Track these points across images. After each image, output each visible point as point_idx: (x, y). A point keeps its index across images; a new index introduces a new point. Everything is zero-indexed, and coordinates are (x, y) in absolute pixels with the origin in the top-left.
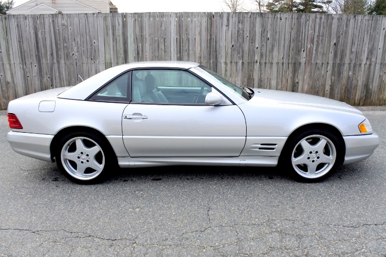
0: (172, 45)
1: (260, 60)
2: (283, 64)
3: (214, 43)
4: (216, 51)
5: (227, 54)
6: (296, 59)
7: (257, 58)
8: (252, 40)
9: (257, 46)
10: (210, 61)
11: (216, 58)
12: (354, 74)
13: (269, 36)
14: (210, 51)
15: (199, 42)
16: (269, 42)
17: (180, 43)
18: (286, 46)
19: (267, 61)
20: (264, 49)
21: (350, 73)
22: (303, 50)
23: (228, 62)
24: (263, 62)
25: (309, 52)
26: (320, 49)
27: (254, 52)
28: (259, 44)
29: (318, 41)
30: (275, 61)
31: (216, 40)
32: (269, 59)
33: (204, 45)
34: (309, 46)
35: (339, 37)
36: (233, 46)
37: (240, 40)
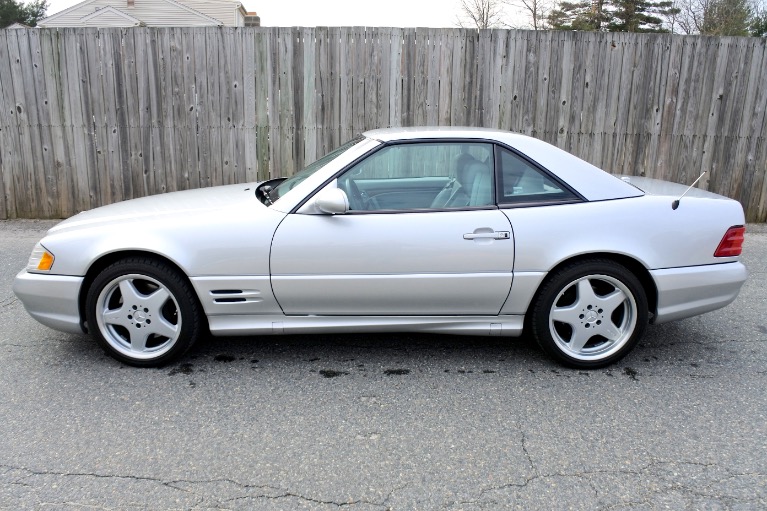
0: (393, 92)
1: (570, 129)
2: (614, 135)
3: (478, 92)
4: (481, 108)
5: (502, 114)
6: (641, 127)
7: (563, 122)
8: (555, 86)
9: (563, 98)
11: (481, 121)
12: (757, 158)
13: (588, 79)
14: (470, 107)
15: (447, 88)
16: (587, 90)
17: (409, 90)
18: (622, 99)
19: (583, 130)
20: (578, 104)
21: (750, 157)
22: (655, 108)
24: (575, 130)
25: (669, 111)
26: (690, 108)
27: (557, 112)
28: (567, 95)
29: (686, 92)
30: (598, 130)
31: (481, 86)
32: (587, 125)
33: (457, 95)
34: (668, 101)
35: (730, 84)
36: (515, 97)
37: (530, 86)
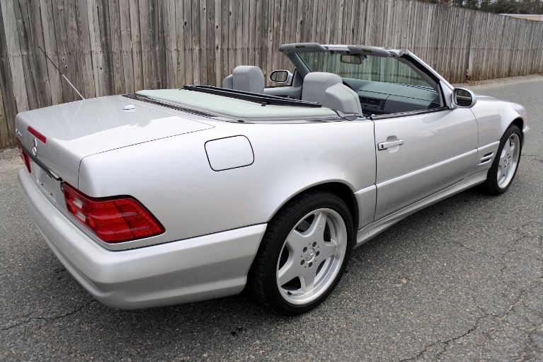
0: (91, 20)
1: (222, 46)
2: (248, 49)
3: (160, 19)
4: (163, 32)
5: (178, 36)
6: (262, 42)
7: (218, 42)
8: (211, 16)
9: (217, 24)
10: (155, 48)
11: (164, 43)
12: (319, 61)
13: (231, 10)
14: (155, 31)
15: (136, 17)
16: (231, 17)
17: (105, 18)
18: (251, 23)
19: (230, 47)
20: (225, 28)
21: (316, 61)
22: (269, 29)
23: (181, 49)
24: (225, 47)
25: (276, 33)
26: (287, 30)
27: (214, 34)
28: (219, 21)
29: (284, 19)
30: (239, 46)
31: (162, 13)
32: (232, 43)
33: (144, 21)
34: (276, 25)
35: (305, 14)
36: (186, 23)
37: (195, 14)
